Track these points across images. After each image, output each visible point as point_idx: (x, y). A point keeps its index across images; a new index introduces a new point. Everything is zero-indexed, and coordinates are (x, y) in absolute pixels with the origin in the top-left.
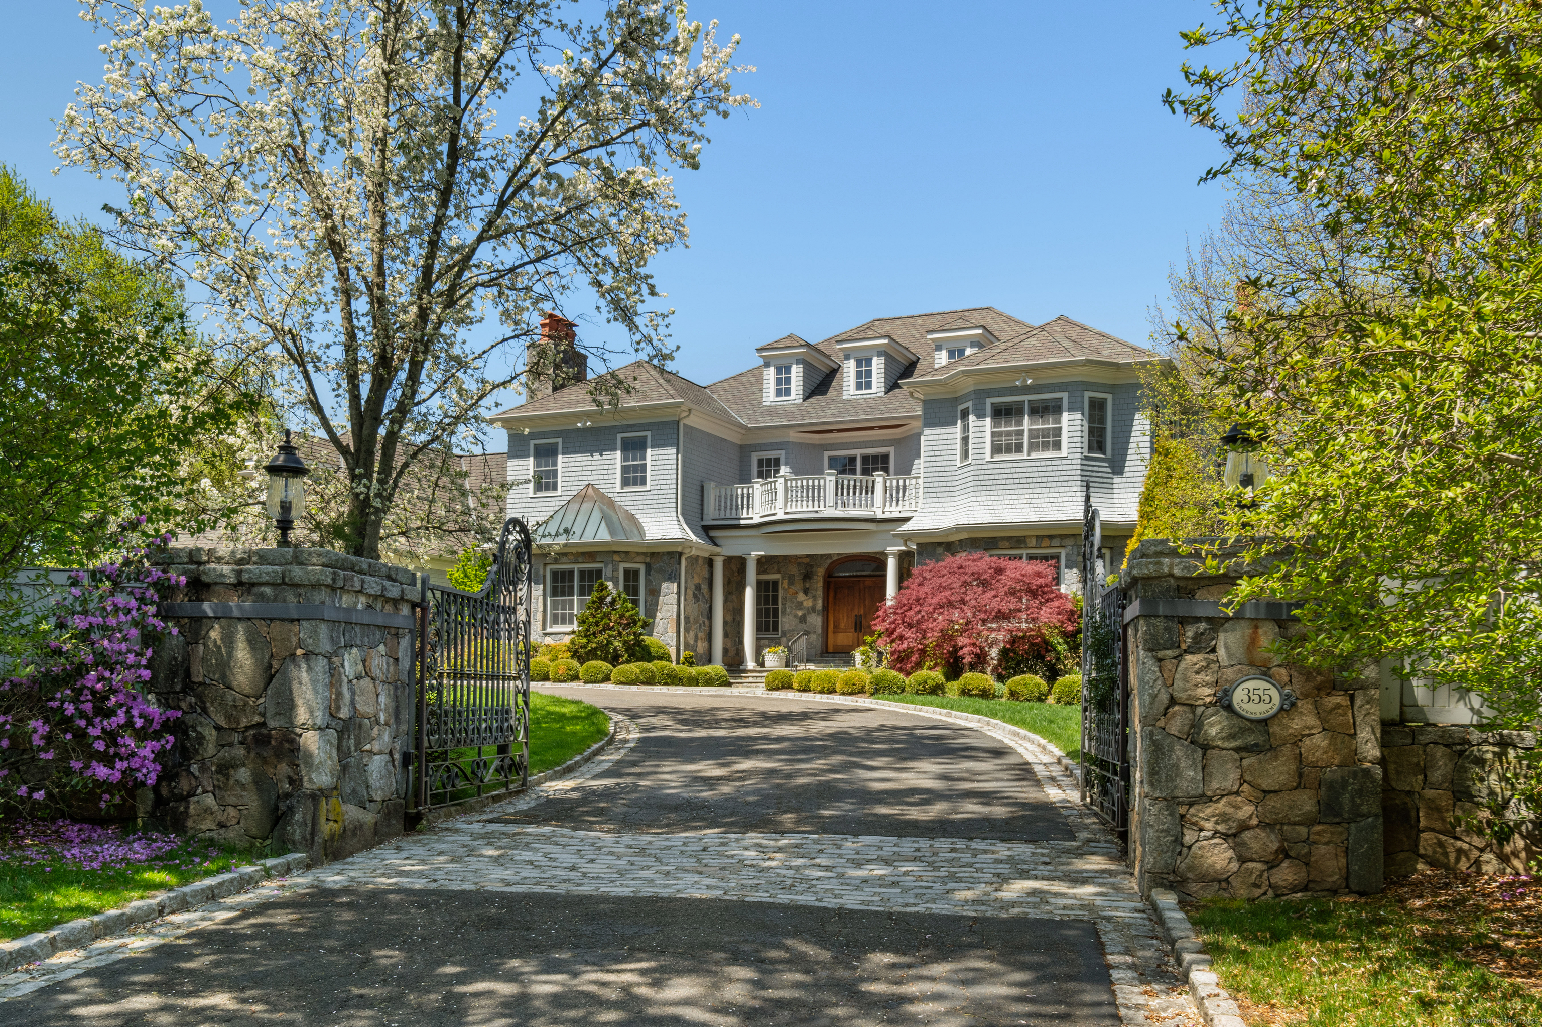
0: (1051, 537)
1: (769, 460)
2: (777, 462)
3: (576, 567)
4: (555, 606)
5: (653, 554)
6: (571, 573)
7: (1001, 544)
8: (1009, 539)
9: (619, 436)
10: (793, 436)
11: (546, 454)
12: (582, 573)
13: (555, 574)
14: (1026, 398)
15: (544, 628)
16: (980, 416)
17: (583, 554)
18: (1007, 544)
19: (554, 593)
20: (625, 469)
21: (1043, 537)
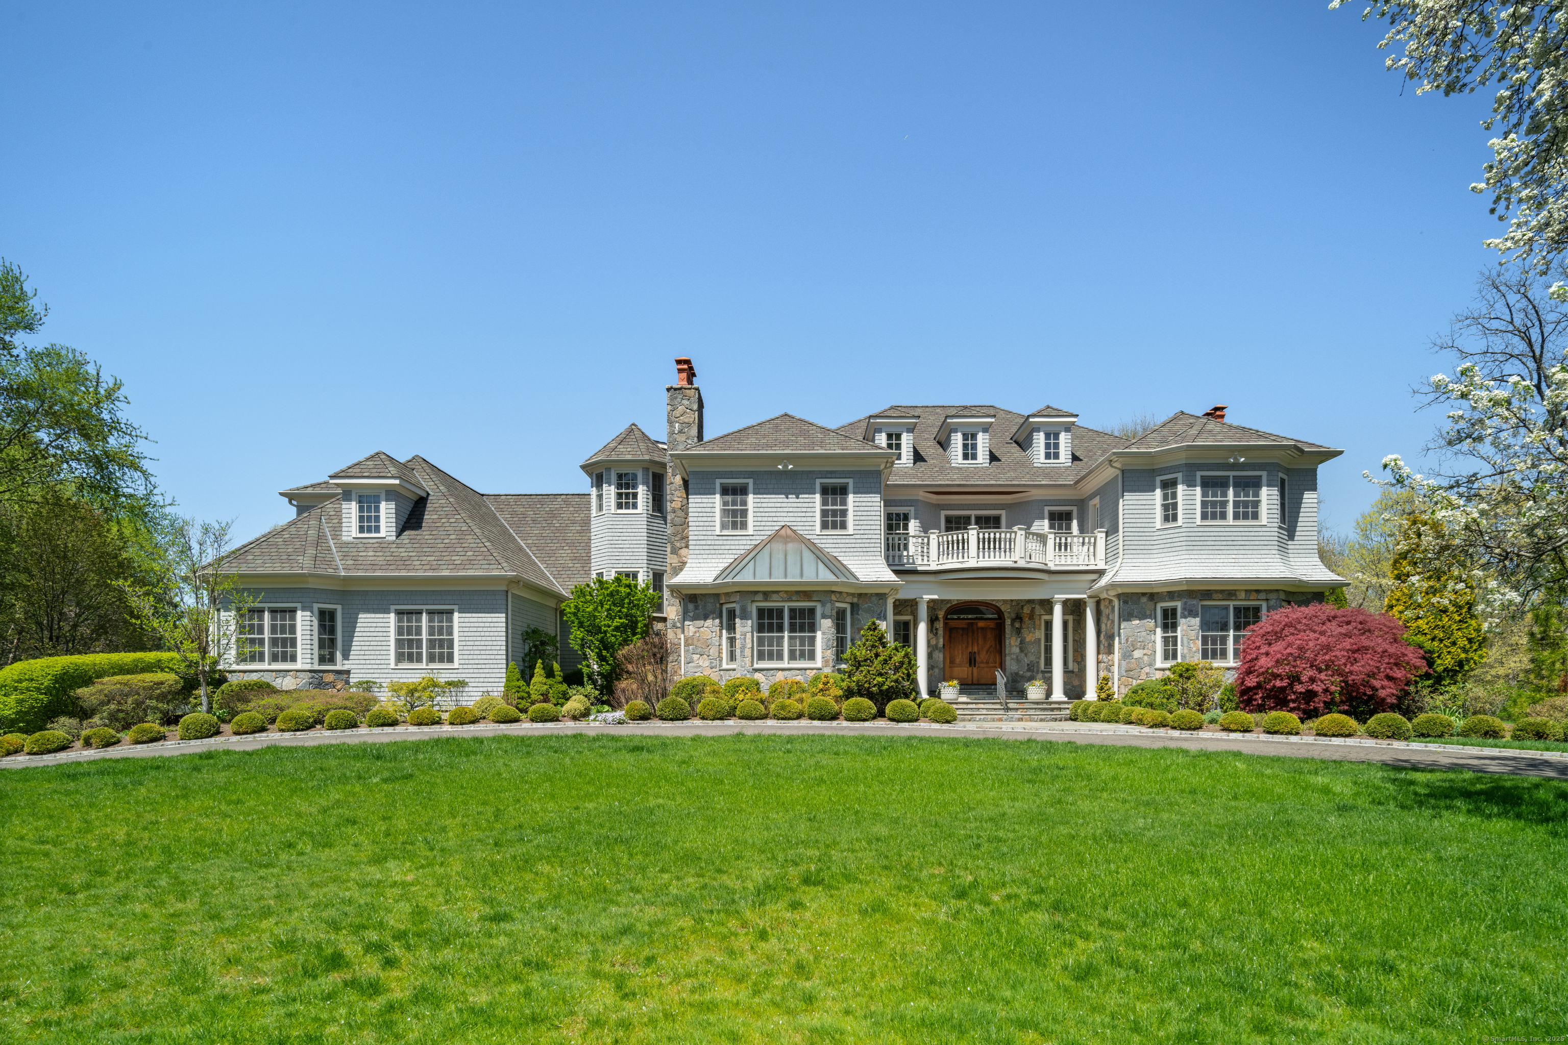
0: (1258, 591)
1: (898, 515)
2: (906, 518)
3: (786, 606)
4: (761, 641)
5: (860, 595)
6: (780, 612)
7: (1215, 596)
8: (1222, 591)
9: (818, 481)
10: (922, 495)
11: (734, 491)
12: (792, 611)
13: (761, 612)
14: (1231, 474)
15: (752, 662)
16: (1190, 484)
17: (798, 592)
18: (1220, 596)
19: (761, 629)
20: (824, 513)
21: (1251, 591)
